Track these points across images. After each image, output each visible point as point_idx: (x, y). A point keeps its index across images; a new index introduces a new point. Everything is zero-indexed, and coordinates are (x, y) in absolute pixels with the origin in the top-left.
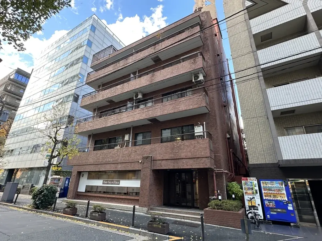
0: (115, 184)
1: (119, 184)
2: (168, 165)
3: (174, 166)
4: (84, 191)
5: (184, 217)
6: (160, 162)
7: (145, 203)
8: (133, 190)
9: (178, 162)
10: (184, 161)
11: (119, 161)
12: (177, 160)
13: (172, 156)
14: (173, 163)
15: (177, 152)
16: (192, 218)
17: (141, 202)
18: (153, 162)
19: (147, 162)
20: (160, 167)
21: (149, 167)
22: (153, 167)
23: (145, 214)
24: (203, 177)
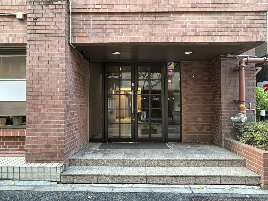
2: (130, 31)
3: (152, 34)
5: (198, 179)
6: (101, 19)
7: (51, 150)
14: (147, 26)
17: (34, 147)
18: (73, 20)
19: (49, 17)
20: (101, 37)
21: (59, 34)
22: (73, 36)
23: (57, 183)
24: (194, 76)
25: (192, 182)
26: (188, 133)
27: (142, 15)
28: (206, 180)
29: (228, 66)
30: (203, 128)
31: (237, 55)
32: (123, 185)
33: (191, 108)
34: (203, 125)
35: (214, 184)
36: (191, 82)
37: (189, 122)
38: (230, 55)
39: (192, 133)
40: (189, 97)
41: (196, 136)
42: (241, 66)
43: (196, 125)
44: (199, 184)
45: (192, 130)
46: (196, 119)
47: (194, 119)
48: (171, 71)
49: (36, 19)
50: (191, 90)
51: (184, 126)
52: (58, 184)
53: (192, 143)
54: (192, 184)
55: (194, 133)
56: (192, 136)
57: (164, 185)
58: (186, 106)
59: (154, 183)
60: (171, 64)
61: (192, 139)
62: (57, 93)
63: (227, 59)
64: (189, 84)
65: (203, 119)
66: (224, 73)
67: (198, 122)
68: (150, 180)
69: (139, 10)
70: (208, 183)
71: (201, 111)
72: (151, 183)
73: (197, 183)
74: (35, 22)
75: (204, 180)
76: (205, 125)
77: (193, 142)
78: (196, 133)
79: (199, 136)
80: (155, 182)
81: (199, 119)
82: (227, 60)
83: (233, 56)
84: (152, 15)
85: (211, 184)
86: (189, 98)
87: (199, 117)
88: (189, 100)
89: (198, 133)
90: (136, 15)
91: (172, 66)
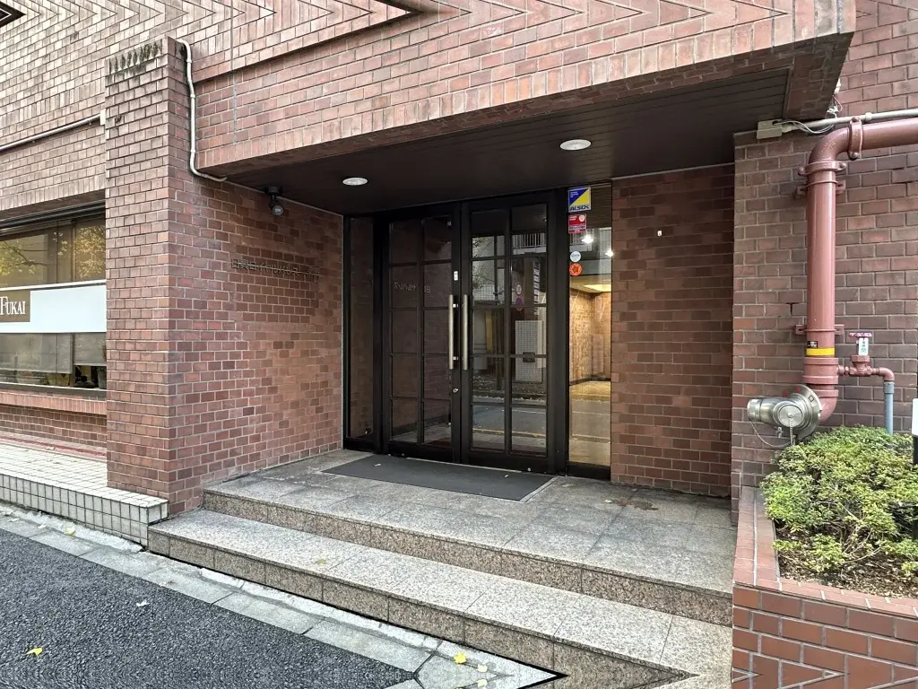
0: (6, 319)
1: (25, 318)
2: (324, 106)
7: (146, 460)
17: (119, 448)
18: (200, 103)
19: (140, 108)
20: (255, 139)
21: (158, 150)
22: (200, 149)
23: (141, 548)
24: (660, 233)
25: (450, 633)
26: (633, 450)
27: (353, 44)
28: (500, 641)
29: (768, 179)
30: (695, 435)
31: (804, 121)
32: (265, 591)
33: (650, 357)
34: (697, 423)
35: (529, 661)
36: (647, 254)
37: (641, 409)
38: (766, 129)
39: (650, 451)
40: (639, 313)
41: (667, 464)
42: (814, 169)
43: (667, 422)
44: (474, 648)
45: (650, 440)
46: (668, 400)
47: (660, 400)
48: (582, 218)
49: (119, 120)
50: (649, 284)
51: (621, 421)
52: (142, 551)
53: (647, 488)
54: (451, 641)
55: (657, 452)
56: (648, 462)
57: (369, 620)
58: (631, 348)
59: (342, 605)
60: (581, 193)
61: (649, 472)
62: (156, 311)
63: (762, 149)
64: (643, 265)
65: (695, 402)
66: (748, 210)
67: (676, 410)
68: (333, 593)
69: (343, 28)
70: (506, 653)
71: (687, 369)
72: (335, 603)
73: (468, 641)
74: (117, 128)
75: (491, 636)
76: (704, 424)
77: (653, 485)
78: (668, 453)
79: (677, 465)
80: (344, 605)
81: (680, 401)
82: (766, 151)
83: (789, 129)
84: (383, 36)
85: (517, 658)
86: (641, 316)
87: (677, 391)
88: (640, 326)
89: (675, 454)
90: (339, 49)
91: (584, 200)
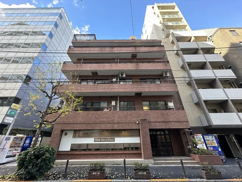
0: (109, 141)
1: (114, 141)
2: (161, 126)
4: (69, 150)
6: (154, 123)
7: (149, 156)
8: (130, 145)
9: (169, 124)
10: (173, 123)
11: (116, 121)
12: (168, 123)
13: (163, 120)
14: (164, 125)
15: (167, 117)
16: (191, 163)
17: (145, 155)
19: (145, 123)
21: (147, 127)
30: (179, 150)
49: (142, 124)
52: (154, 165)
81: (177, 148)
84: (165, 122)
